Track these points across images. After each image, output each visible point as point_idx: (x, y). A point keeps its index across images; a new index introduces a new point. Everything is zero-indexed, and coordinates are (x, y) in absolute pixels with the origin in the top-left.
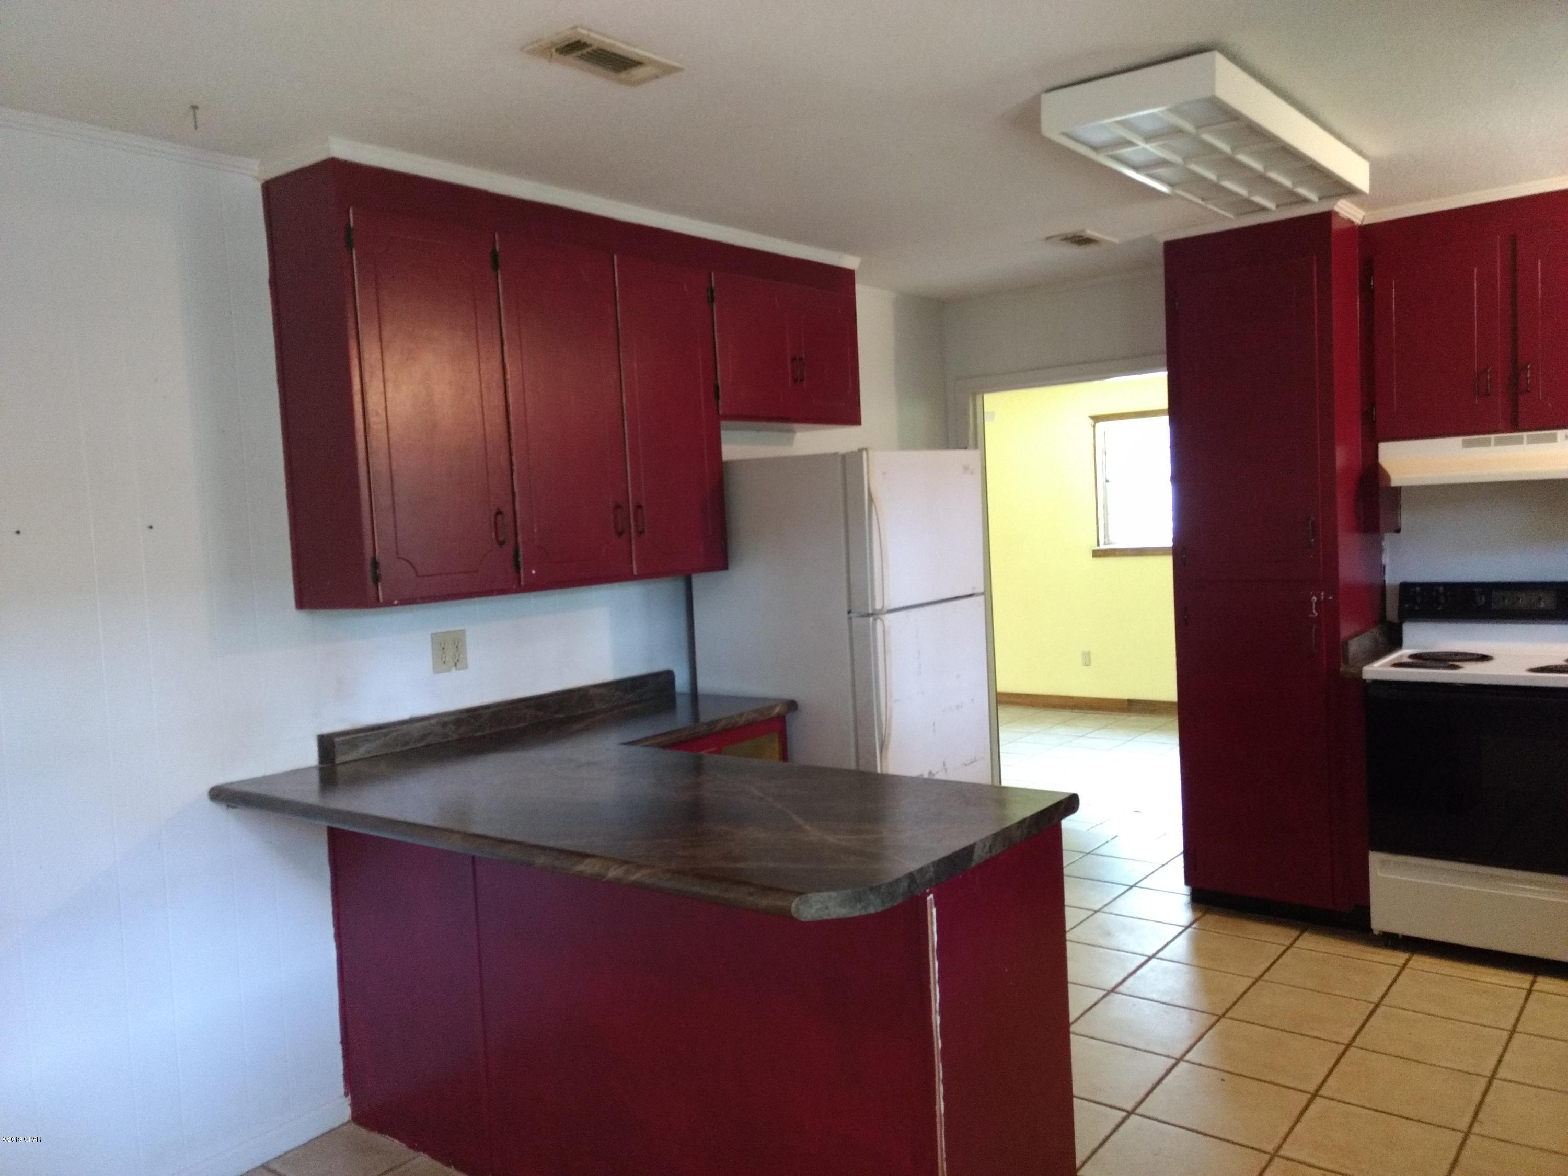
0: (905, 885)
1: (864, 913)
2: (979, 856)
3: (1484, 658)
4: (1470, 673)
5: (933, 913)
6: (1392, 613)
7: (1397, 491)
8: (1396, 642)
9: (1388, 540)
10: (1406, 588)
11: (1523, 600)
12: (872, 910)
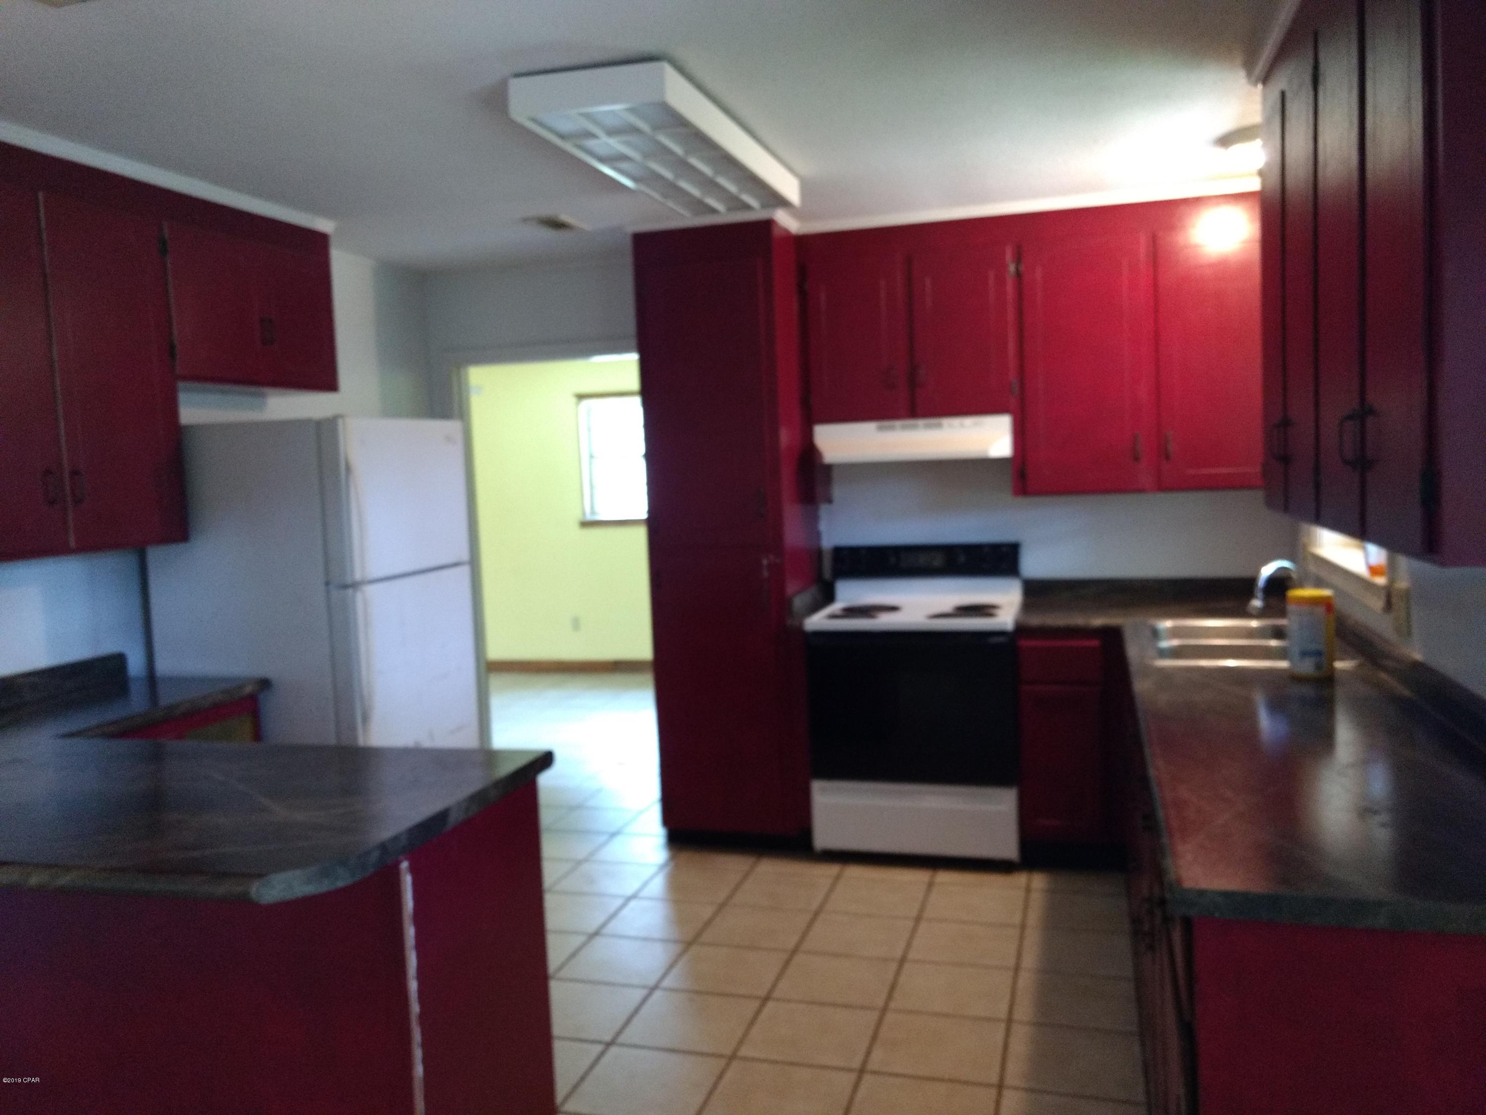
0: (375, 855)
1: (332, 887)
2: (454, 819)
3: (893, 609)
4: (884, 622)
5: (407, 881)
6: (827, 574)
7: (829, 468)
8: (828, 597)
9: (824, 510)
10: (839, 552)
11: (923, 560)
12: (340, 884)
